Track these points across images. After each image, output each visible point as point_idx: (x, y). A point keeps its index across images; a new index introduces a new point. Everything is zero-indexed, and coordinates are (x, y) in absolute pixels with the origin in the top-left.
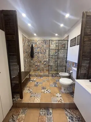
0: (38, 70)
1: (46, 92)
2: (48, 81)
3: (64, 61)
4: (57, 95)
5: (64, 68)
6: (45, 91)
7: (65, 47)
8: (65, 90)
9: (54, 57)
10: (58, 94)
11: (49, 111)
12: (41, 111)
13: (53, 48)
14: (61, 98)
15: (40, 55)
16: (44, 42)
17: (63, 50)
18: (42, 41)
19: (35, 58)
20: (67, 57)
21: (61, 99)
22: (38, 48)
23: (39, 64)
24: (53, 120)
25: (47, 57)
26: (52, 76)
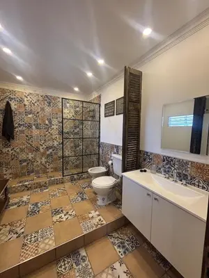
0: (29, 173)
1: (64, 219)
2: (64, 193)
3: (95, 144)
4: (90, 215)
5: (94, 158)
6: (63, 216)
7: (93, 117)
8: (103, 199)
9: (72, 136)
10: (93, 212)
11: (79, 255)
12: (61, 267)
13: (69, 117)
14: (100, 217)
15: (35, 132)
16: (44, 100)
17: (90, 123)
18: (41, 99)
19: (19, 141)
20: (99, 136)
21: (100, 220)
22: (27, 113)
23: (30, 156)
24: (91, 268)
25: (54, 137)
26: (72, 180)
